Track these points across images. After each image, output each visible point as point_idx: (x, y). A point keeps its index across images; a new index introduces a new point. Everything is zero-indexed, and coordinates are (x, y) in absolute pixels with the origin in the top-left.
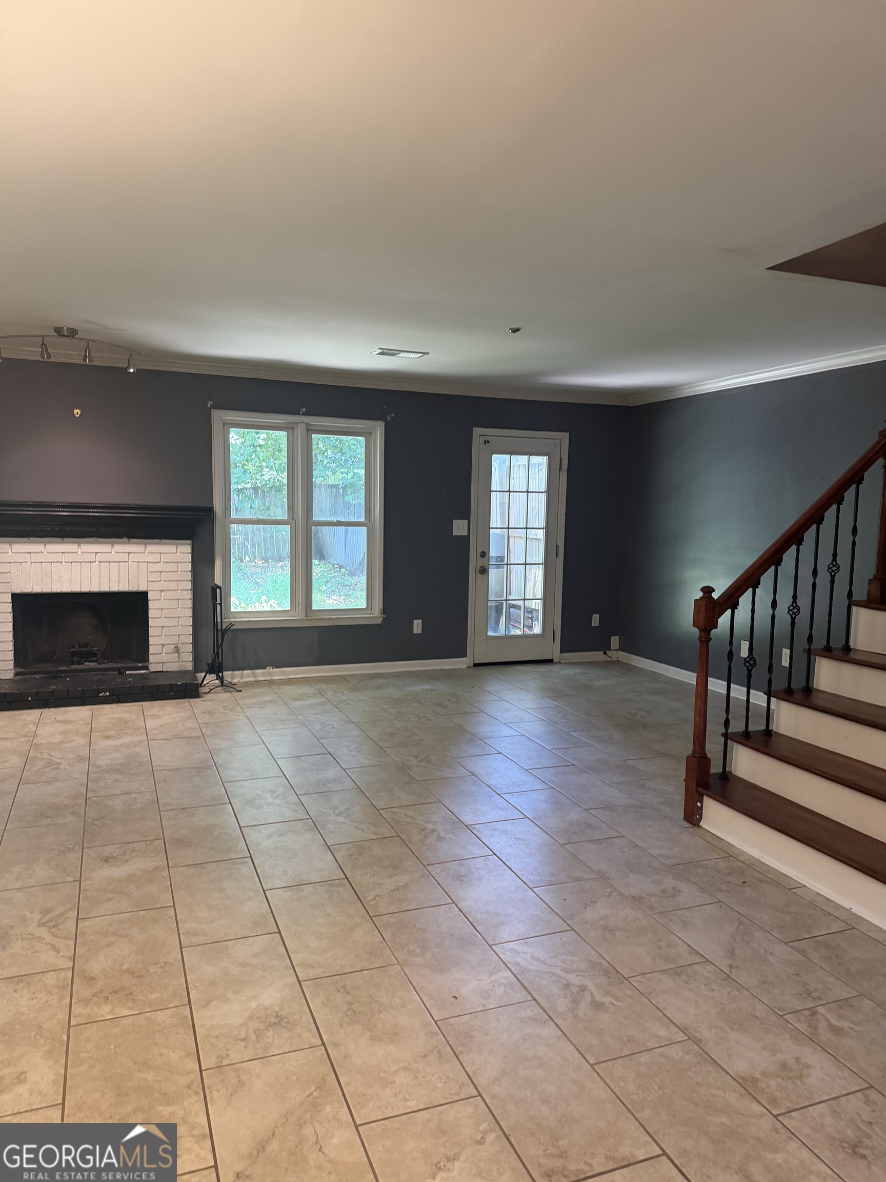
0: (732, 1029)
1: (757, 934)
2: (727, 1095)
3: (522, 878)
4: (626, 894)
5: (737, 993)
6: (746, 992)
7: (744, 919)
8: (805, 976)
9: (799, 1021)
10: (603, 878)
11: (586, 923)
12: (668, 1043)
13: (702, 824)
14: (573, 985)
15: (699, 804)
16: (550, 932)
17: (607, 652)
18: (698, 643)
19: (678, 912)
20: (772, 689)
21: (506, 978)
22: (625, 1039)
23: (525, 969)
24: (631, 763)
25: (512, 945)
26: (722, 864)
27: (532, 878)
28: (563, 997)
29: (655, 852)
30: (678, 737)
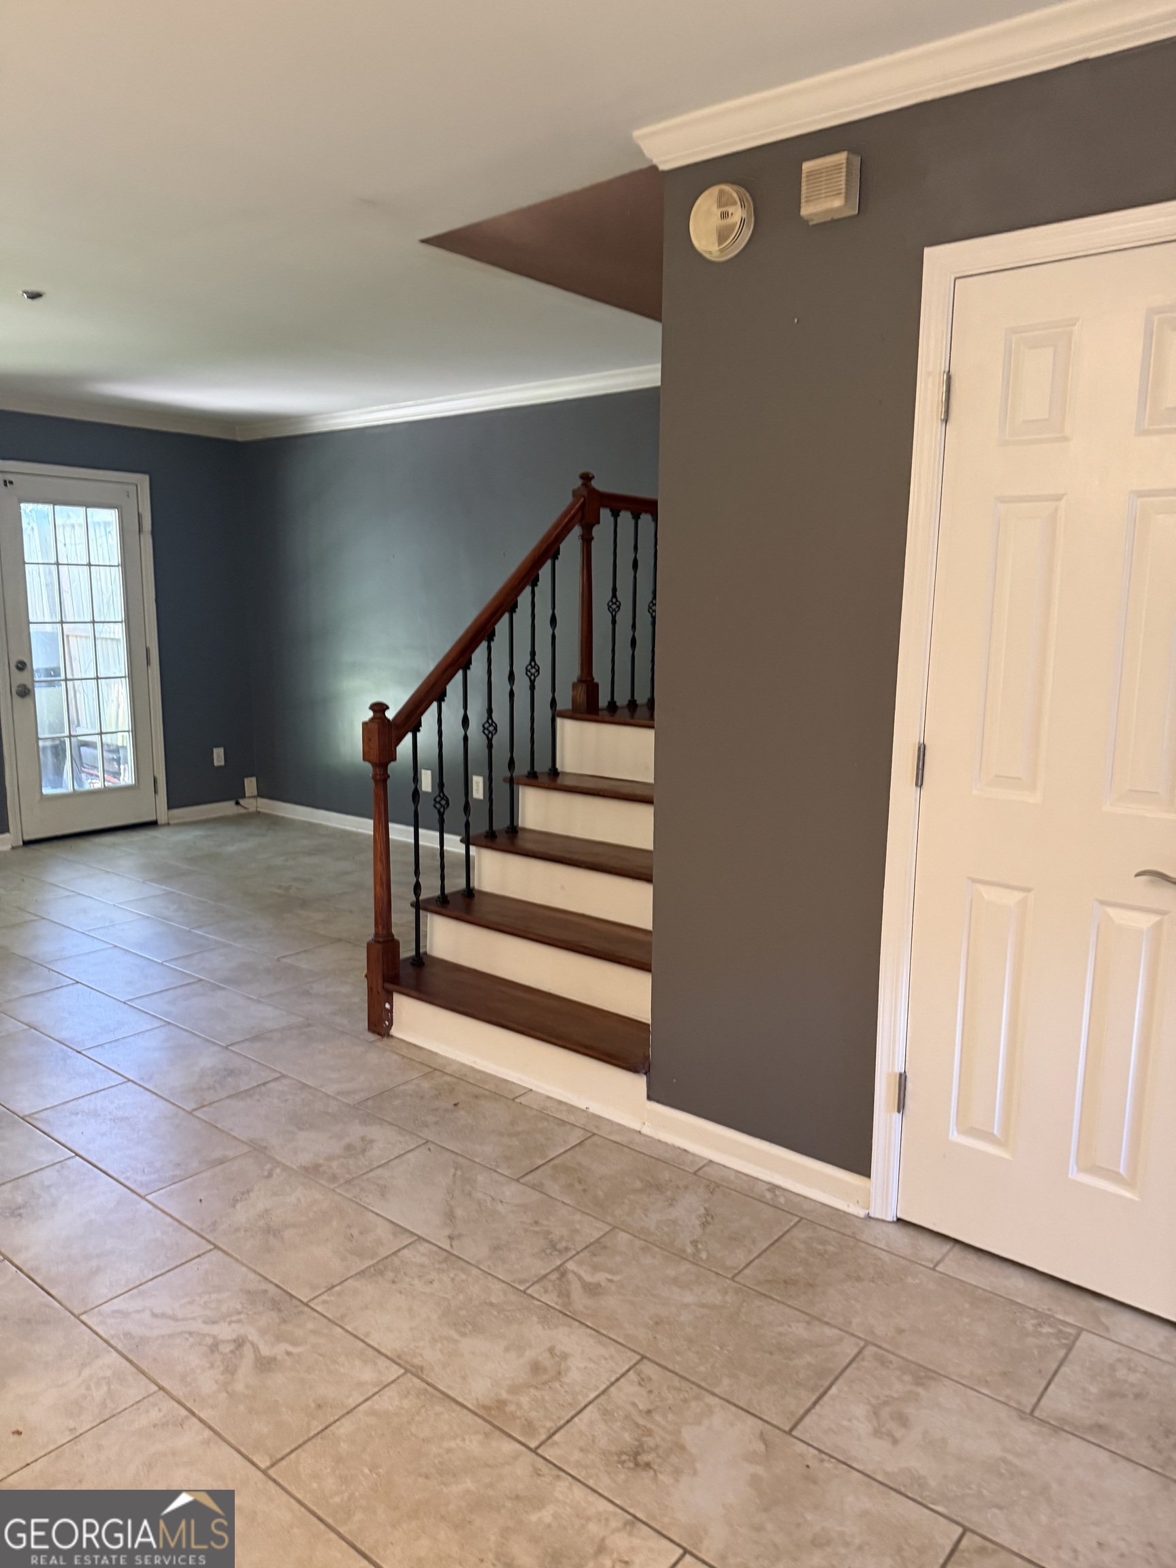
0: (463, 1334)
1: (480, 1178)
2: (467, 1442)
3: (128, 1184)
4: (294, 1167)
5: (463, 1276)
6: (475, 1271)
7: (461, 1160)
8: (546, 1223)
9: (546, 1291)
10: (258, 1149)
11: (238, 1230)
12: (376, 1390)
13: (393, 1031)
14: (223, 1341)
15: (387, 1006)
16: (179, 1263)
17: (241, 801)
18: (372, 782)
19: (371, 1174)
20: (471, 834)
21: (109, 1367)
22: (313, 1405)
23: (141, 1338)
24: (288, 961)
25: (116, 1304)
26: (426, 1085)
27: (144, 1178)
28: (209, 1368)
29: (331, 1089)
30: (351, 912)
